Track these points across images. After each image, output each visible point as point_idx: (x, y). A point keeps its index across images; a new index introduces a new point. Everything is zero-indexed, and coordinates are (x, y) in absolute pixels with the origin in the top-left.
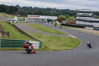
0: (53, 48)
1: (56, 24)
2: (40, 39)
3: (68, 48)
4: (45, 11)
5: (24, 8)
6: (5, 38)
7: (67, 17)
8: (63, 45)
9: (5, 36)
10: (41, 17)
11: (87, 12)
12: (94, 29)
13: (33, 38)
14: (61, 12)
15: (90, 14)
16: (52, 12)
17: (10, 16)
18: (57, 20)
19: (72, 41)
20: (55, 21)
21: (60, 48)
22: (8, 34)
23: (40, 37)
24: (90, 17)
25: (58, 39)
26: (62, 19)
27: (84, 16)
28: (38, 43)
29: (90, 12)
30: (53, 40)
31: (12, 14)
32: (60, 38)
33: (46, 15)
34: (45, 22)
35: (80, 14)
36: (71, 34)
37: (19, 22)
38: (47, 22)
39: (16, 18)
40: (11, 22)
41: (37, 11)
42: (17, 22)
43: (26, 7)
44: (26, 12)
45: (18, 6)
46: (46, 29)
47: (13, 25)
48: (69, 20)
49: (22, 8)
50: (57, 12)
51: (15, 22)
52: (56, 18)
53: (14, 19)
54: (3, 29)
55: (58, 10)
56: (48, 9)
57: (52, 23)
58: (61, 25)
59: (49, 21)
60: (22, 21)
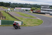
0: (29, 25)
1: (30, 12)
2: (22, 20)
3: (36, 25)
4: (24, 6)
5: (14, 4)
6: (4, 20)
7: (36, 9)
8: (34, 23)
9: (3, 19)
10: (22, 8)
11: (46, 6)
12: (50, 15)
13: (18, 20)
14: (33, 6)
15: (48, 7)
16: (28, 6)
17: (6, 8)
18: (31, 10)
19: (39, 21)
20: (30, 11)
21: (32, 25)
22: (5, 17)
23: (22, 19)
24: (48, 8)
25: (31, 20)
26: (33, 9)
27: (45, 8)
28: (21, 22)
29: (48, 6)
30: (29, 20)
31: (7, 7)
32: (32, 19)
33: (25, 7)
34: (24, 11)
35: (43, 7)
36: (38, 17)
37: (11, 11)
38: (25, 11)
39: (9, 9)
40: (7, 11)
41: (20, 5)
42: (10, 11)
43: (14, 3)
44: (15, 6)
45: (10, 3)
46: (25, 15)
47: (8, 13)
48: (37, 10)
49: (12, 4)
50: (30, 6)
51: (9, 11)
52: (30, 9)
53: (8, 10)
54: (2, 15)
55: (31, 5)
56: (26, 4)
57: (28, 12)
58: (33, 12)
59: (26, 10)
60: (12, 11)
